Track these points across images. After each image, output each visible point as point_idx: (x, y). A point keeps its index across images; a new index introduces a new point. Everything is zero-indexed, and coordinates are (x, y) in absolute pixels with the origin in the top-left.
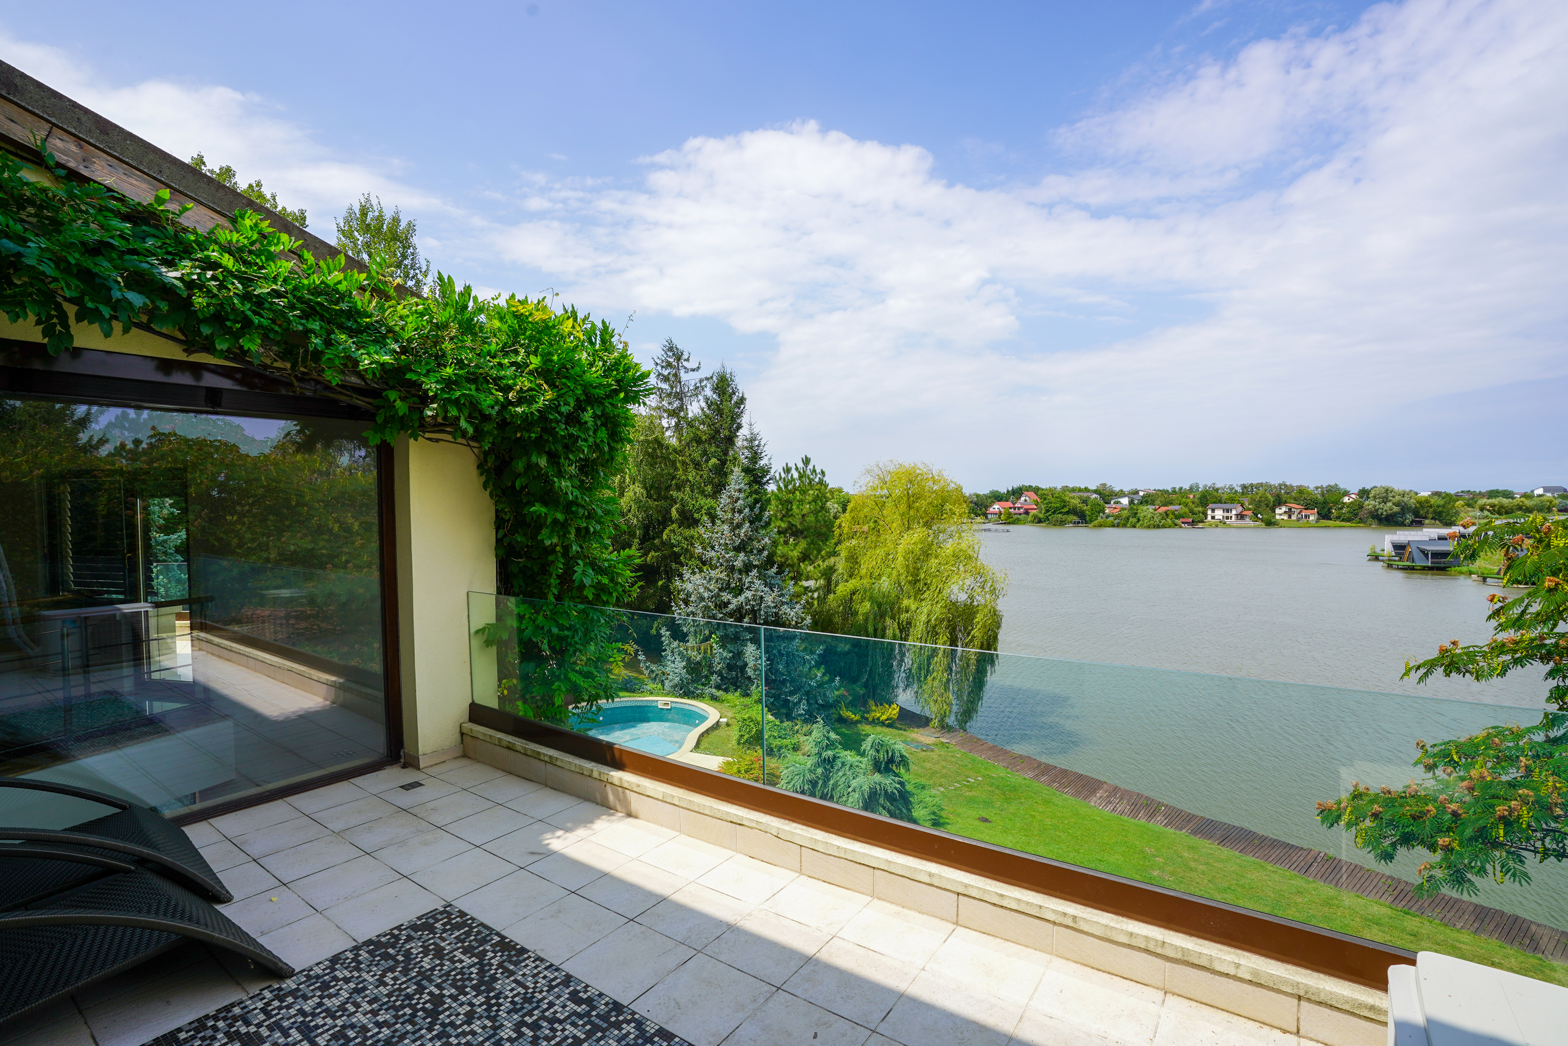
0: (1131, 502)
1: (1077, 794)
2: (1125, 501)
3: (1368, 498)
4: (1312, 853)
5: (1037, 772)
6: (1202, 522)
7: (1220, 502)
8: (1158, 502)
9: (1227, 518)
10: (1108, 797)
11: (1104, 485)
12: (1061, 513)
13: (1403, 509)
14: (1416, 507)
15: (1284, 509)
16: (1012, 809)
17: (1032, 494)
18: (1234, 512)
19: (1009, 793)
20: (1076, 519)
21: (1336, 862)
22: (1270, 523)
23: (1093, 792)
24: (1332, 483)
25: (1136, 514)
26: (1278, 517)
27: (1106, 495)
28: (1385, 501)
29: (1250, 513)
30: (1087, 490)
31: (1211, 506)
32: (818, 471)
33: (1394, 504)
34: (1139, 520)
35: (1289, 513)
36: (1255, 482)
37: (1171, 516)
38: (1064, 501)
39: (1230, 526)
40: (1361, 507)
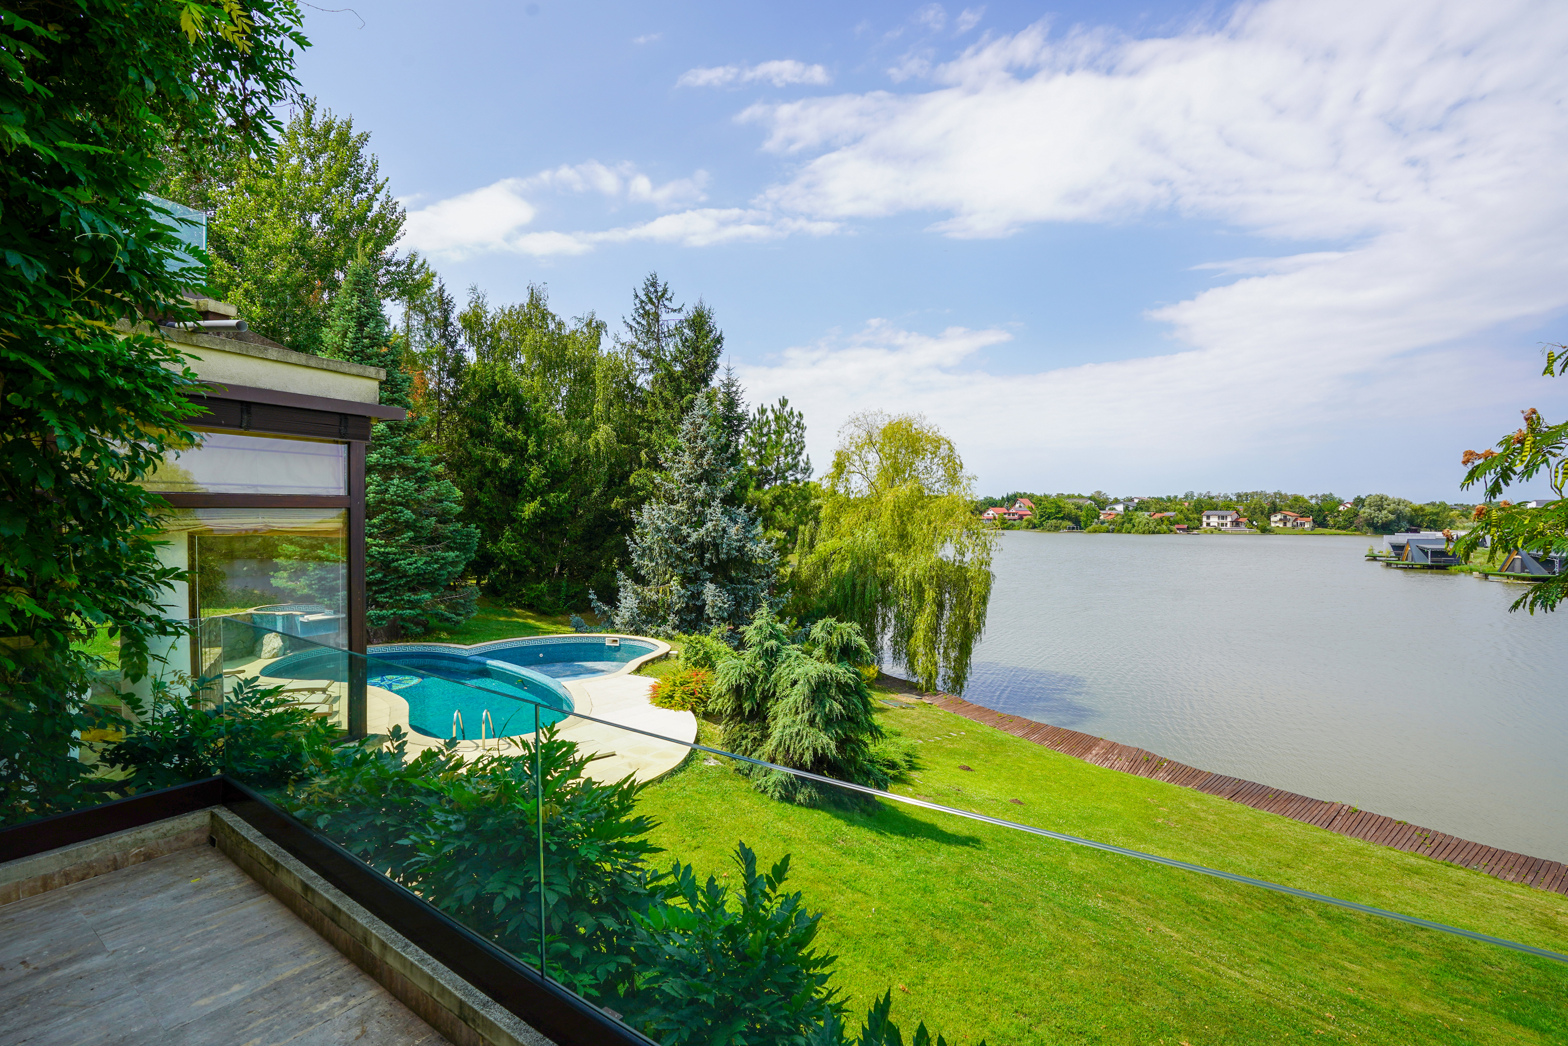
0: (1126, 508)
1: (1070, 751)
2: (1120, 508)
3: (1363, 506)
4: (1335, 806)
5: (1027, 730)
6: (1197, 528)
7: (1215, 509)
8: (1153, 509)
9: (1222, 525)
10: (1105, 753)
11: (1099, 493)
12: (1056, 518)
13: (1398, 517)
14: (1411, 516)
15: (1279, 516)
16: (998, 760)
17: (1026, 501)
18: (1229, 519)
19: (995, 747)
20: (1070, 524)
21: (1362, 815)
22: (1265, 531)
23: (1089, 749)
24: (1327, 493)
25: (1131, 520)
26: (1273, 525)
27: (1101, 503)
28: (1380, 508)
29: (1244, 520)
30: (1080, 497)
31: (1207, 513)
32: (796, 413)
33: (1389, 512)
34: (1134, 526)
35: (1284, 520)
36: (1249, 491)
37: (1166, 522)
38: (1059, 507)
39: (1225, 533)
40: (1356, 515)
